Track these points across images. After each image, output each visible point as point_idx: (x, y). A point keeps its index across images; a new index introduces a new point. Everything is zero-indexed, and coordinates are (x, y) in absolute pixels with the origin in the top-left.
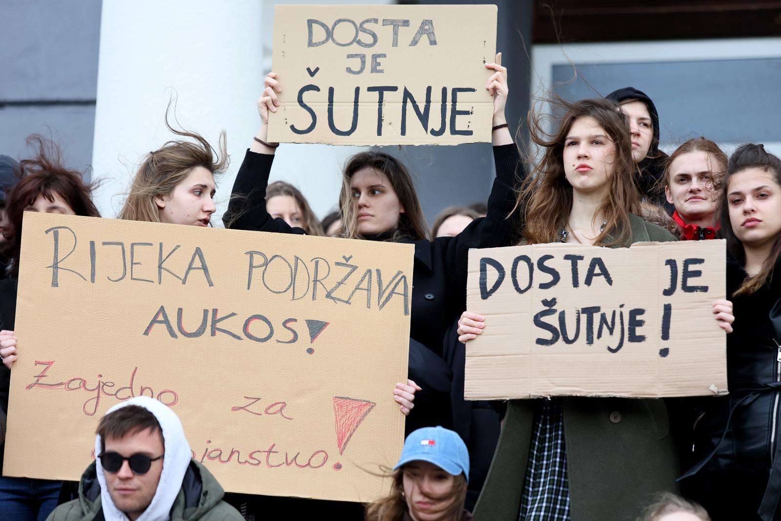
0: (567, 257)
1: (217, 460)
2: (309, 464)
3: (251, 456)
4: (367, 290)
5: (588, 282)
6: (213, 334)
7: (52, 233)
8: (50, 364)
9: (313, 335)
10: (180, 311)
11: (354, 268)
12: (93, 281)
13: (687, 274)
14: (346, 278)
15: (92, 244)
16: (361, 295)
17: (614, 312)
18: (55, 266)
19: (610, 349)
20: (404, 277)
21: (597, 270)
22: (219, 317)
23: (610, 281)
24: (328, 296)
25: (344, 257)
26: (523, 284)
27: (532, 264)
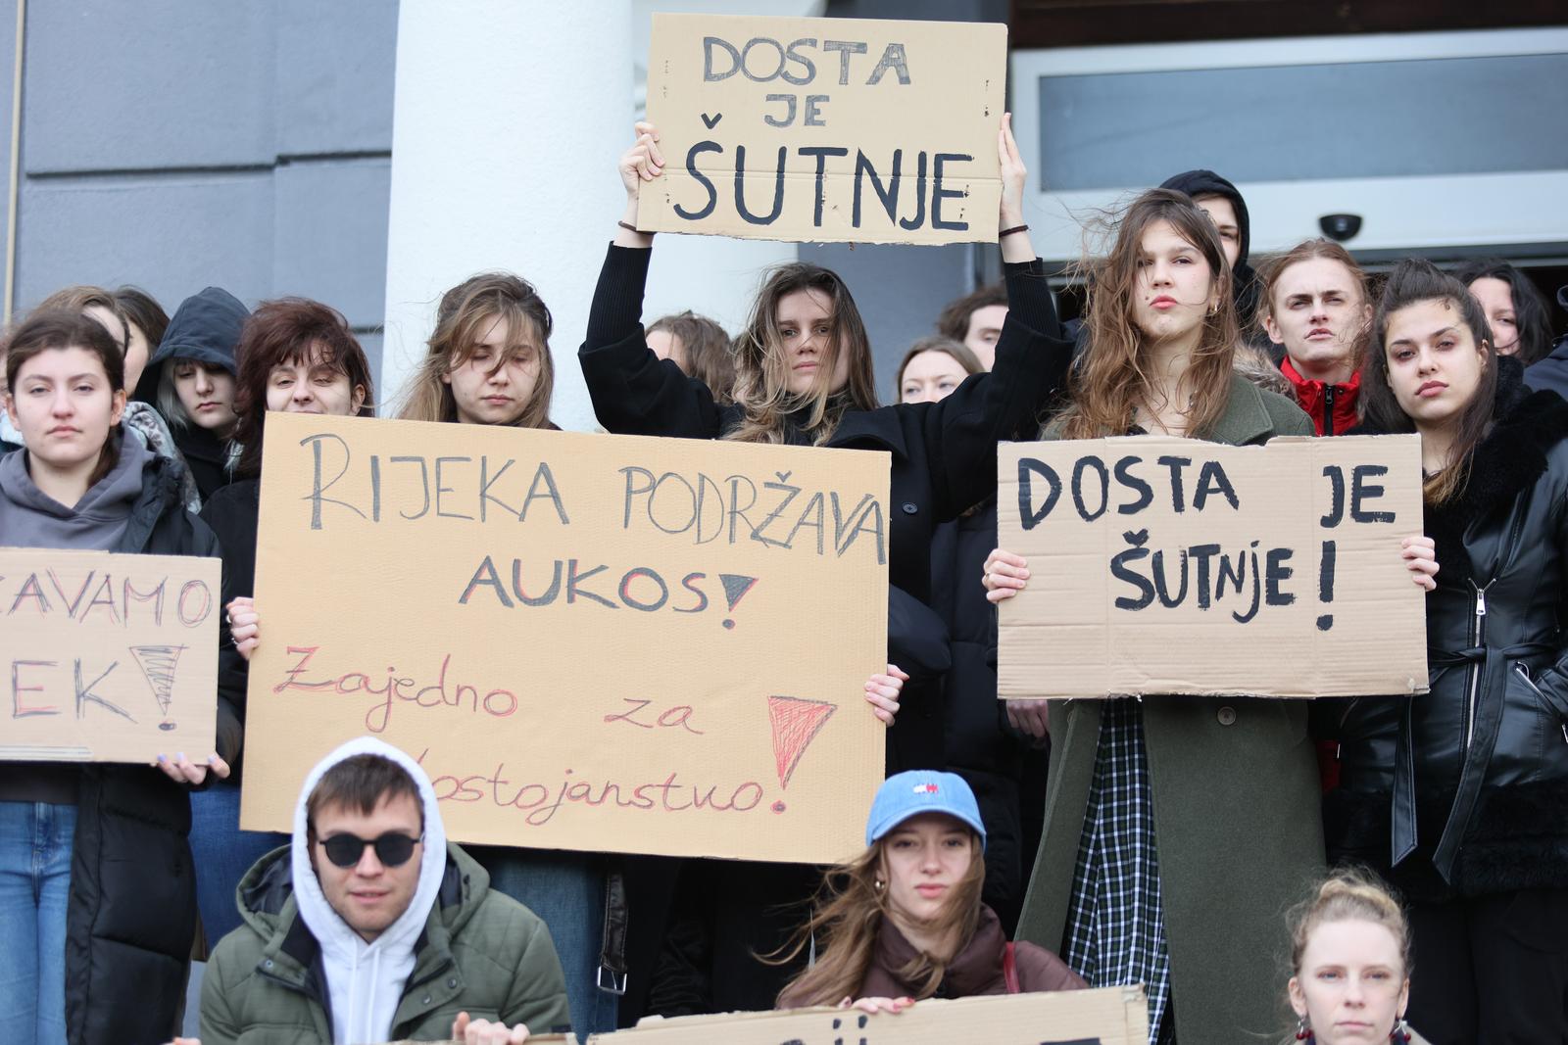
0: (1163, 461)
1: (583, 800)
2: (732, 805)
3: (637, 793)
4: (818, 525)
5: (1199, 503)
6: (571, 600)
7: (310, 444)
8: (310, 651)
9: (733, 599)
10: (517, 563)
11: (795, 491)
12: (376, 518)
13: (1359, 492)
14: (782, 508)
15: (375, 460)
16: (808, 534)
17: (1243, 554)
18: (317, 496)
19: (1236, 616)
20: (875, 504)
21: (1213, 483)
22: (579, 571)
23: (1234, 502)
24: (755, 535)
25: (778, 474)
26: (1092, 505)
27: (1107, 472)
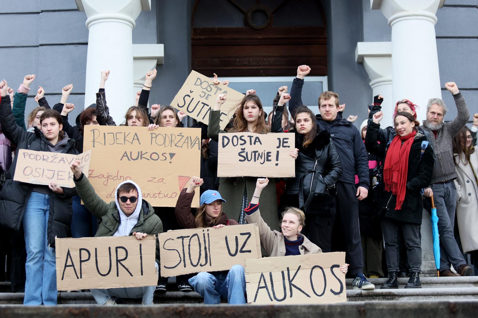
0: (248, 136)
2: (171, 197)
3: (154, 195)
4: (187, 143)
6: (141, 159)
7: (92, 131)
8: (93, 171)
9: (171, 157)
10: (131, 152)
11: (183, 136)
12: (105, 145)
13: (284, 142)
14: (181, 140)
15: (104, 134)
16: (185, 145)
17: (262, 152)
18: (94, 141)
19: (261, 163)
21: (257, 140)
22: (143, 153)
23: (261, 144)
24: (175, 145)
25: (180, 133)
26: (235, 143)
27: (238, 138)
